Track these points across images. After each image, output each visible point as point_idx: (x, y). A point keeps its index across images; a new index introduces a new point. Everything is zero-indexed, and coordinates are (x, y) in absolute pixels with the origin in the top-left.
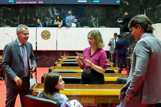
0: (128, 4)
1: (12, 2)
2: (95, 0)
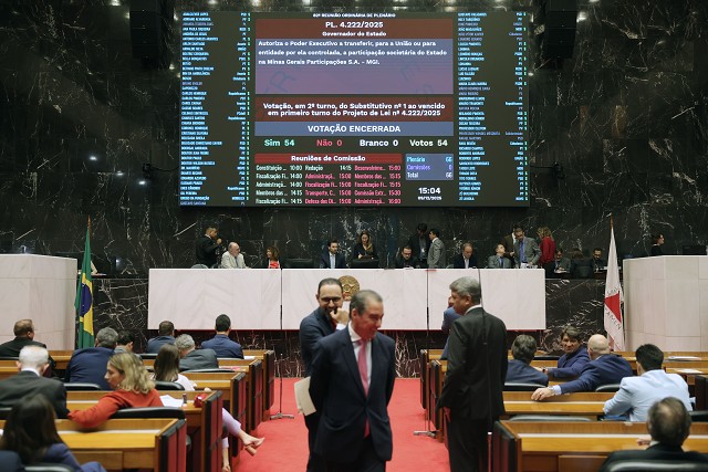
0: (550, 205)
2: (464, 196)
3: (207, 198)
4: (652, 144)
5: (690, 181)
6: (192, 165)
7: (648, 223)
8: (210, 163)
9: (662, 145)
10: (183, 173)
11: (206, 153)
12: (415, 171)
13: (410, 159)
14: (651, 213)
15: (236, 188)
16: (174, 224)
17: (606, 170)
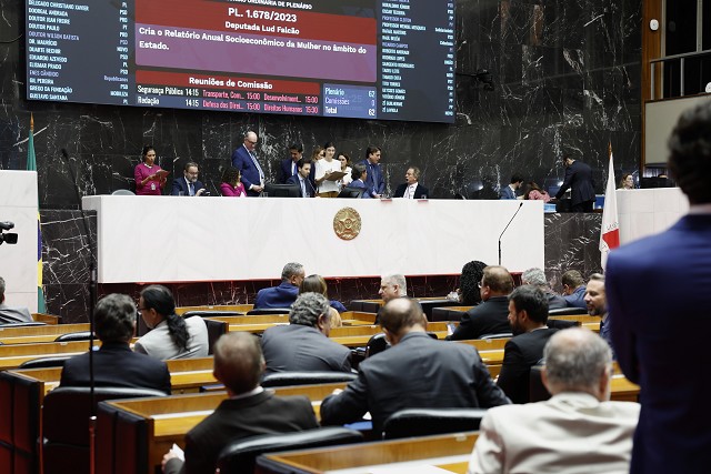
0: (469, 122)
1: (122, 98)
2: (387, 107)
3: (69, 90)
4: (566, 55)
5: (599, 100)
6: (47, 39)
7: (562, 148)
8: (73, 38)
9: (575, 57)
10: (32, 49)
11: (67, 21)
12: (333, 106)
13: (328, 90)
14: (564, 136)
15: (115, 79)
16: (15, 127)
17: (524, 83)
